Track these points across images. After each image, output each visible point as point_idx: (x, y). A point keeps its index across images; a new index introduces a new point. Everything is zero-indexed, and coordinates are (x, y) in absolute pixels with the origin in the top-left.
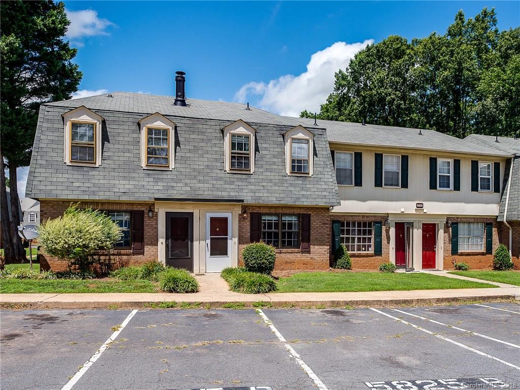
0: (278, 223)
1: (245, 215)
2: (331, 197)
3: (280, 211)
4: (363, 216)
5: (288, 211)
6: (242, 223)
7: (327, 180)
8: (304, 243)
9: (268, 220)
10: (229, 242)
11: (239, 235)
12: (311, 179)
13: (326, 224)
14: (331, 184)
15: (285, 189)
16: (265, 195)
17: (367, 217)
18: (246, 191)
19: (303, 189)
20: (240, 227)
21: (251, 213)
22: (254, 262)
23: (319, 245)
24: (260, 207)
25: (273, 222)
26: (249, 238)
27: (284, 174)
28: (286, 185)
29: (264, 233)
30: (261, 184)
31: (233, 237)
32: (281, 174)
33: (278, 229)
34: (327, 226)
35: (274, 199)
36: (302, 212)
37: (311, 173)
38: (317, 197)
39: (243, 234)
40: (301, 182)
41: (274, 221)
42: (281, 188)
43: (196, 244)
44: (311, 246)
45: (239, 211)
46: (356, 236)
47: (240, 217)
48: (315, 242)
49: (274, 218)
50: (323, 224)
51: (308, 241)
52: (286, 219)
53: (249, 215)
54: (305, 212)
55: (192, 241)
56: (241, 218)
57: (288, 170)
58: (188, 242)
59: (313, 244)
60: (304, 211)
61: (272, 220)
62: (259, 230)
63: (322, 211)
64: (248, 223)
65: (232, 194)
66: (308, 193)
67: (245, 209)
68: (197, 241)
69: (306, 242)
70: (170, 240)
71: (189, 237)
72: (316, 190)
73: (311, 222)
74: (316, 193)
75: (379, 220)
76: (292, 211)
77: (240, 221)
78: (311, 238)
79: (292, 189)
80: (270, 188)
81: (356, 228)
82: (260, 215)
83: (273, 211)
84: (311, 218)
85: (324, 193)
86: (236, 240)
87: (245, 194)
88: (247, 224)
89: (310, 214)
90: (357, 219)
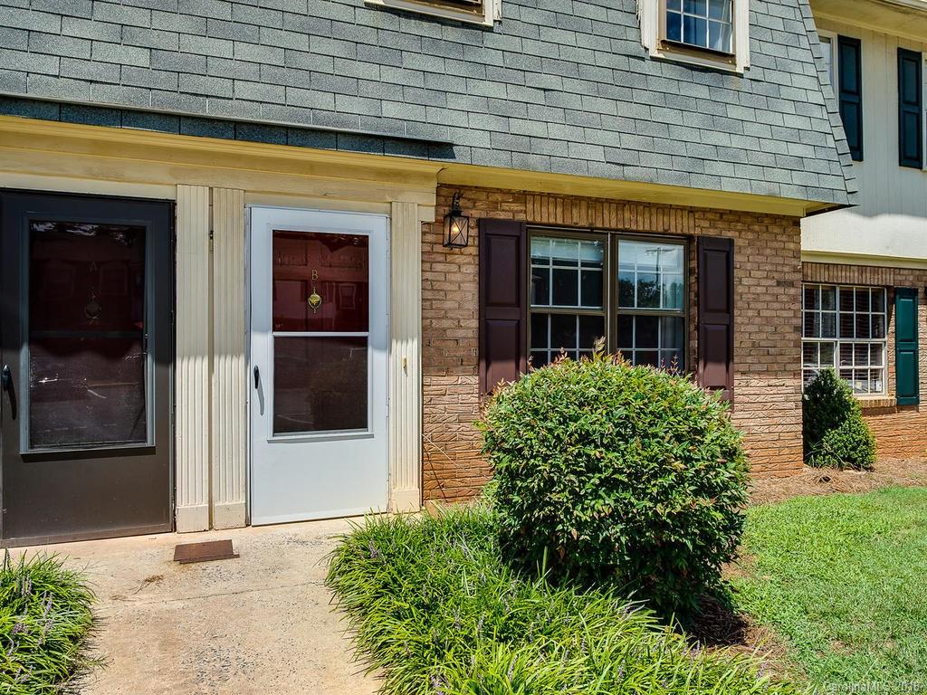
0: (600, 275)
1: (455, 229)
2: (822, 166)
3: (610, 220)
4: (862, 269)
5: (643, 224)
6: (439, 267)
7: (801, 96)
8: (710, 366)
9: (556, 262)
10: (376, 359)
11: (424, 329)
12: (745, 85)
13: (791, 284)
14: (817, 112)
15: (643, 112)
16: (555, 131)
17: (875, 269)
18: (464, 103)
19: (714, 123)
20: (427, 285)
21: (481, 223)
22: (605, 505)
23: (767, 371)
24: (522, 197)
25: (579, 269)
26: (475, 343)
27: (633, 48)
28: (645, 97)
29: (539, 320)
30: (533, 80)
31: (393, 335)
32: (620, 46)
33: (599, 301)
34: (792, 291)
35: (597, 154)
36: (698, 232)
37: (743, 60)
38: (769, 160)
39: (446, 323)
40: (703, 92)
41: (584, 264)
42: (624, 109)
43: (190, 373)
44: (737, 376)
45: (421, 206)
46: (839, 341)
47: (430, 238)
48: (749, 360)
49: (582, 253)
50: (779, 284)
51: (727, 357)
52: (636, 259)
53: (474, 232)
54: (712, 233)
55: (167, 357)
56: (437, 244)
57: (651, 34)
58: (142, 359)
59: (743, 368)
60: (706, 224)
61: (575, 264)
62: (518, 304)
63: (777, 230)
64: (471, 270)
65: (390, 110)
66: (736, 142)
67: (453, 200)
68: (193, 354)
69: (717, 361)
70: (24, 353)
71: (150, 335)
72: (765, 131)
73: (737, 273)
74: (770, 146)
75: (907, 285)
76: (659, 223)
77: (427, 258)
78: (736, 344)
79: (671, 116)
80: (574, 102)
81: (838, 312)
82: (522, 233)
83: (580, 218)
84: (738, 258)
85: (797, 150)
86: (409, 351)
87: (460, 119)
88: (463, 275)
89: (731, 241)
90: (842, 277)
